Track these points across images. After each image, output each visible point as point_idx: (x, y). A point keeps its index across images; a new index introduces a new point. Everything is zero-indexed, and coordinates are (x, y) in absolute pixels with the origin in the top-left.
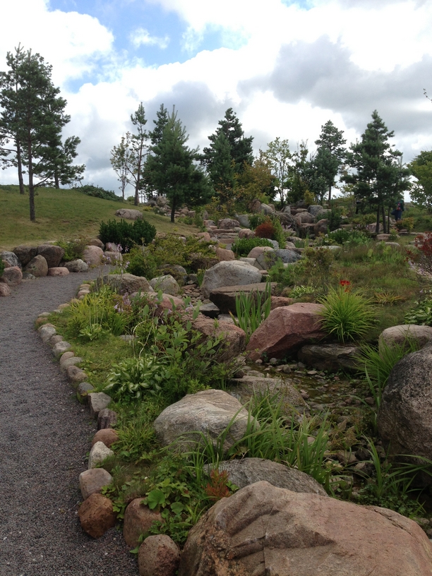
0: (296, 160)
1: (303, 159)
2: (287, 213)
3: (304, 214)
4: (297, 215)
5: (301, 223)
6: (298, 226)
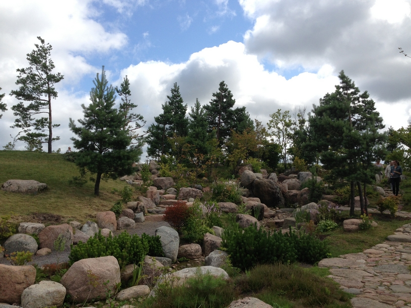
0: (294, 129)
1: (301, 127)
2: (271, 180)
3: (292, 181)
4: (284, 181)
5: (287, 190)
6: (283, 193)
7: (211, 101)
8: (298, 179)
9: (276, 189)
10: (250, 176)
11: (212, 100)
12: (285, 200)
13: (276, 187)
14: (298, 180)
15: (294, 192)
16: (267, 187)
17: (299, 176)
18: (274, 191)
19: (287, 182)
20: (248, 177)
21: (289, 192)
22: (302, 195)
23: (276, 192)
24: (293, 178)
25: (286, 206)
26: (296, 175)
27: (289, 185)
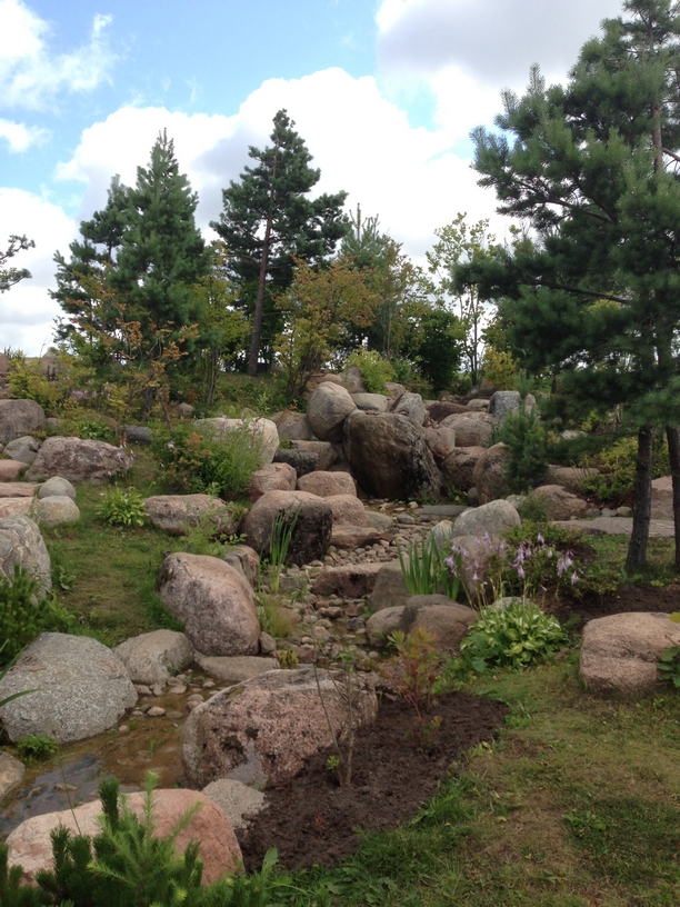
2: (402, 417)
3: (472, 418)
4: (447, 419)
5: (452, 447)
6: (439, 458)
7: (245, 173)
8: (491, 412)
9: (413, 444)
10: (336, 402)
11: (247, 169)
12: (444, 479)
13: (413, 438)
14: (487, 417)
15: (473, 452)
16: (385, 437)
17: (493, 403)
18: (407, 449)
19: (455, 423)
20: (331, 404)
21: (458, 454)
22: (486, 465)
23: (412, 454)
24: (477, 409)
25: (445, 496)
26: (487, 402)
27: (459, 430)
